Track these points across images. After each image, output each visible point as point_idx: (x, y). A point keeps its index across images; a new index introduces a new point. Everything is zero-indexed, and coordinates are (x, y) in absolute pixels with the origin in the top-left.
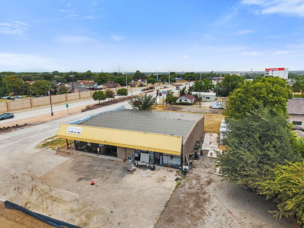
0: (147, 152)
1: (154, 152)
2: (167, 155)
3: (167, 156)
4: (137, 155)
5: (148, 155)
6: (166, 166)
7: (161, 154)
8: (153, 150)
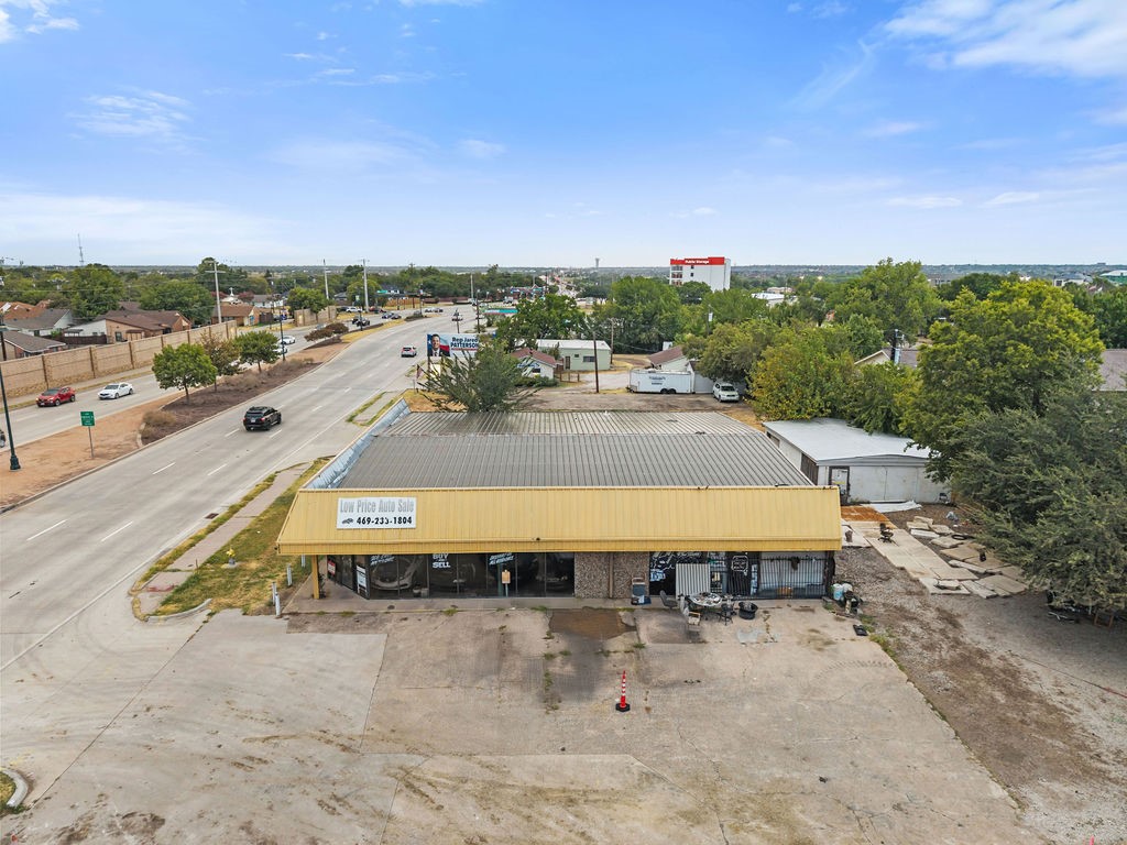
0: (702, 558)
1: (730, 555)
2: (777, 557)
3: (778, 559)
4: (659, 576)
5: (707, 567)
6: (775, 594)
7: (755, 557)
8: (723, 548)
